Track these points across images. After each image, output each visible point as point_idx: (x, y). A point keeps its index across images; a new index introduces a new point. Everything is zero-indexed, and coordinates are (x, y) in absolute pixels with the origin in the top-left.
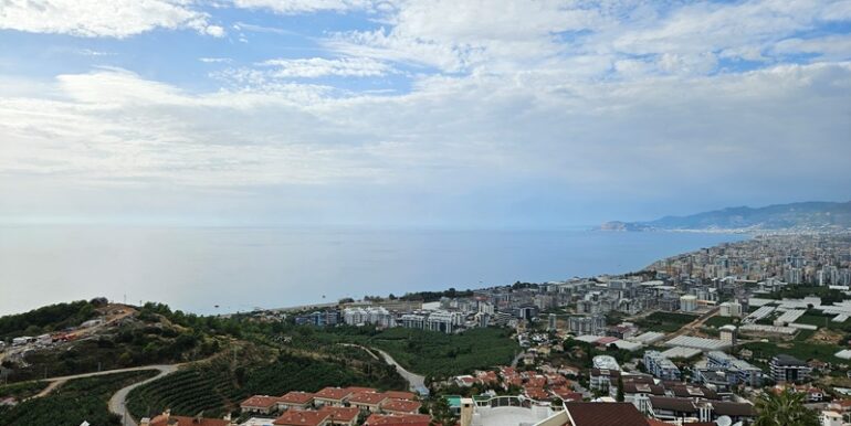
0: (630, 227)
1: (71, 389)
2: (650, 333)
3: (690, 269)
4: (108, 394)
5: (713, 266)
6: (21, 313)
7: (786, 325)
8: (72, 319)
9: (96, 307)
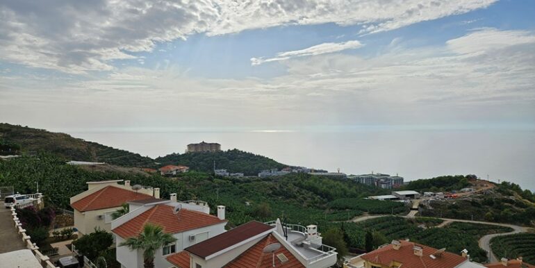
1: (455, 227)
4: (478, 236)
8: (455, 186)
9: (469, 181)
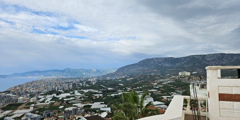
3: (22, 89)
5: (29, 88)
7: (48, 102)
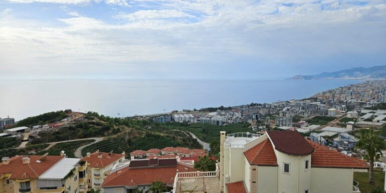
0: (306, 77)
1: (59, 147)
2: (313, 125)
3: (334, 96)
4: (74, 149)
5: (344, 95)
6: (36, 116)
7: (378, 121)
8: (57, 118)
9: (67, 114)
